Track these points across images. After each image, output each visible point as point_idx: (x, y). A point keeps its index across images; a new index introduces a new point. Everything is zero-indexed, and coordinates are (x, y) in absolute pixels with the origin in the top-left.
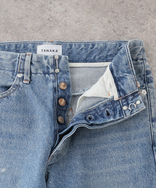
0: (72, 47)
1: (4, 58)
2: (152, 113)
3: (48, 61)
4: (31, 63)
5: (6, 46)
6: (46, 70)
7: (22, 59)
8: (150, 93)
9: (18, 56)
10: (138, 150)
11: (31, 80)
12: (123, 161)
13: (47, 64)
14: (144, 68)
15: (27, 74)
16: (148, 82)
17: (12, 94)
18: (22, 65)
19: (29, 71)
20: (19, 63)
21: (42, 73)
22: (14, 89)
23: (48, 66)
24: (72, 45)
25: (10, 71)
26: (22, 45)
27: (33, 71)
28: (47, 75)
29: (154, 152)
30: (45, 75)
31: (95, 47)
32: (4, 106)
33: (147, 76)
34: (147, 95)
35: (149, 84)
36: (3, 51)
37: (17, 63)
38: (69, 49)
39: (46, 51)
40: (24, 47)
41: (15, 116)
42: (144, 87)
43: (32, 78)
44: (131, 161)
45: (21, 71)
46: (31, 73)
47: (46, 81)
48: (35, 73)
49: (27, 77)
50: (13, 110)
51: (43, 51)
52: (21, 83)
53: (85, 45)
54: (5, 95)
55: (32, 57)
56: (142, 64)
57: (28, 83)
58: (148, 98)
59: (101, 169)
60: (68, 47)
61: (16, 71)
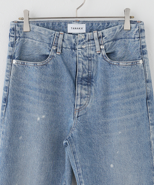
0: (93, 25)
1: (43, 33)
2: (147, 76)
3: (75, 40)
4: (63, 40)
5: (46, 23)
6: (73, 46)
7: (56, 36)
8: (145, 62)
9: (54, 34)
10: (140, 103)
11: (62, 52)
12: (130, 112)
13: (74, 42)
14: (140, 44)
15: (60, 48)
16: (143, 54)
17: (49, 63)
18: (56, 40)
19: (61, 46)
20: (54, 39)
21: (70, 48)
22: (50, 59)
23: (75, 43)
24: (93, 24)
25: (47, 43)
26: (57, 23)
27: (64, 46)
28: (73, 51)
29: (147, 104)
30: (72, 50)
31: (109, 25)
32: (44, 71)
33: (143, 49)
34: (143, 63)
35: (144, 56)
36: (42, 28)
37: (52, 38)
38: (90, 27)
39: (74, 28)
40: (58, 24)
41: (51, 79)
42: (141, 58)
43: (63, 51)
44: (135, 112)
45: (55, 45)
46: (62, 47)
47: (72, 55)
48: (65, 47)
49: (59, 50)
50: (50, 74)
51: (72, 28)
52: (55, 55)
53: (102, 24)
54: (45, 63)
55: (64, 35)
56: (138, 41)
57: (60, 54)
58: (144, 66)
59: (115, 117)
60: (90, 25)
61: (51, 44)
